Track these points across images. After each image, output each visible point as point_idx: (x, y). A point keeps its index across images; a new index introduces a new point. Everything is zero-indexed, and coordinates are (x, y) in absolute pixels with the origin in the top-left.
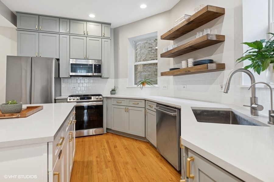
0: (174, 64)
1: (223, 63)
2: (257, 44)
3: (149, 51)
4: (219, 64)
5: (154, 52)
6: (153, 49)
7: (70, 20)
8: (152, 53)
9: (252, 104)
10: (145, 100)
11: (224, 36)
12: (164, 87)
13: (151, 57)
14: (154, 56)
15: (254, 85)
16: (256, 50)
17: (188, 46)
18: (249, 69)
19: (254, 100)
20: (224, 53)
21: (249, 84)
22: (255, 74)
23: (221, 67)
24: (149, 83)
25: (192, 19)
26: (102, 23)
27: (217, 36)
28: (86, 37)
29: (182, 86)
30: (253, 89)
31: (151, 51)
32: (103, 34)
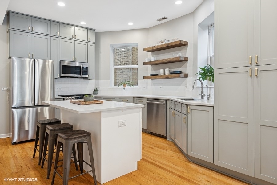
0: (152, 70)
1: (186, 73)
2: (204, 69)
3: (116, 52)
4: (185, 74)
5: (121, 54)
6: (119, 51)
7: (60, 23)
8: (119, 55)
9: (201, 94)
10: (134, 98)
11: (187, 58)
12: (143, 88)
13: (117, 59)
14: (121, 58)
15: (202, 86)
16: (203, 71)
17: (167, 61)
18: (200, 79)
19: (202, 92)
20: (187, 68)
21: (200, 86)
22: (203, 81)
23: (186, 76)
24: (129, 84)
25: (170, 45)
26: (88, 29)
27: (185, 58)
28: (75, 40)
29: (159, 87)
30: (202, 88)
31: (118, 53)
32: (89, 39)
